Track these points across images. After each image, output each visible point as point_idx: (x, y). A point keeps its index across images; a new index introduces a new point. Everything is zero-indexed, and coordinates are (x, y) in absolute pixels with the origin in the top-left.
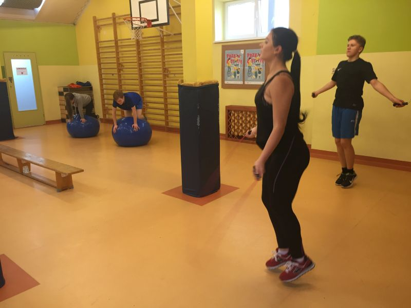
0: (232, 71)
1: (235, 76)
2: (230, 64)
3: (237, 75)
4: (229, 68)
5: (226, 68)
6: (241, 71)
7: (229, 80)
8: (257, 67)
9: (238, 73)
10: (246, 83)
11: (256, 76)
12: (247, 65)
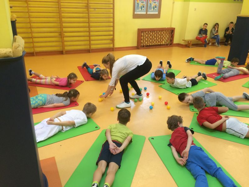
0: (140, 6)
1: (141, 9)
2: (139, 2)
3: (143, 8)
4: (138, 4)
5: (136, 4)
6: (145, 6)
7: (138, 12)
8: (155, 4)
9: (143, 7)
10: (148, 13)
11: (154, 9)
12: (149, 2)
